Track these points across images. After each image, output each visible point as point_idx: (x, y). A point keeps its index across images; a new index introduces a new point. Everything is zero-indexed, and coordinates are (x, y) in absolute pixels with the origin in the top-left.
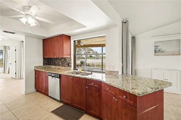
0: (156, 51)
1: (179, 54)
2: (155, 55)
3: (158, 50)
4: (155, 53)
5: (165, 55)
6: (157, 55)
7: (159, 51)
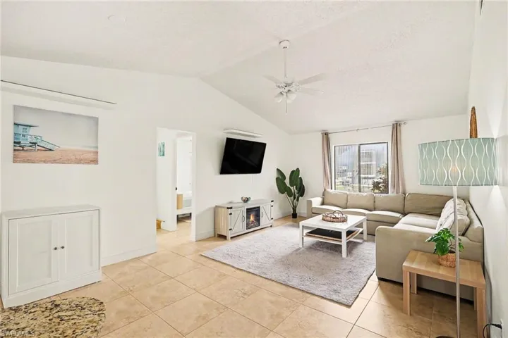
0: (19, 143)
1: (95, 161)
2: (16, 160)
3: (30, 140)
4: (17, 153)
5: (54, 161)
6: (24, 162)
7: (35, 143)
